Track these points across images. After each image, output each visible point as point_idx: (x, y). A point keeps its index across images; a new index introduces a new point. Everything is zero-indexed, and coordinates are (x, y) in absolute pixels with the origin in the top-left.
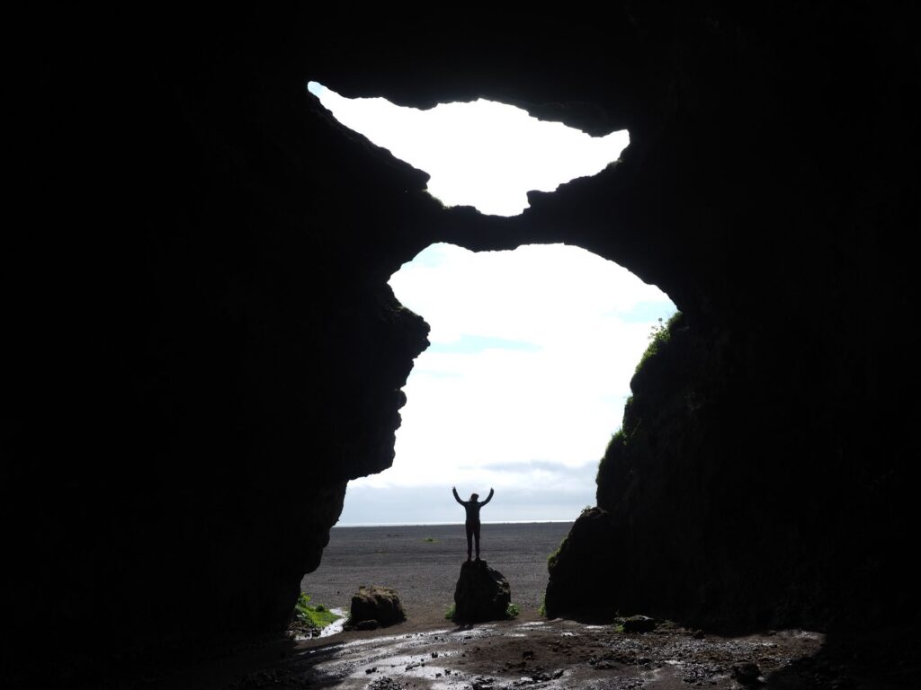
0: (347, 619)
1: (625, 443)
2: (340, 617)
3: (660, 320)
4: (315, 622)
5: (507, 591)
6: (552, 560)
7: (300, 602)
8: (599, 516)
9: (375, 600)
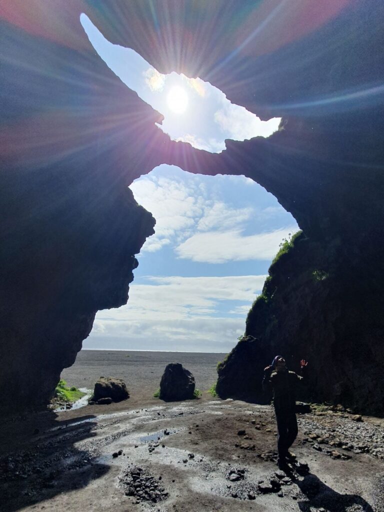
0: (91, 396)
1: (266, 301)
2: (86, 394)
3: (290, 234)
4: (70, 398)
5: (194, 382)
6: (221, 365)
7: (60, 385)
8: (252, 341)
9: (110, 385)
